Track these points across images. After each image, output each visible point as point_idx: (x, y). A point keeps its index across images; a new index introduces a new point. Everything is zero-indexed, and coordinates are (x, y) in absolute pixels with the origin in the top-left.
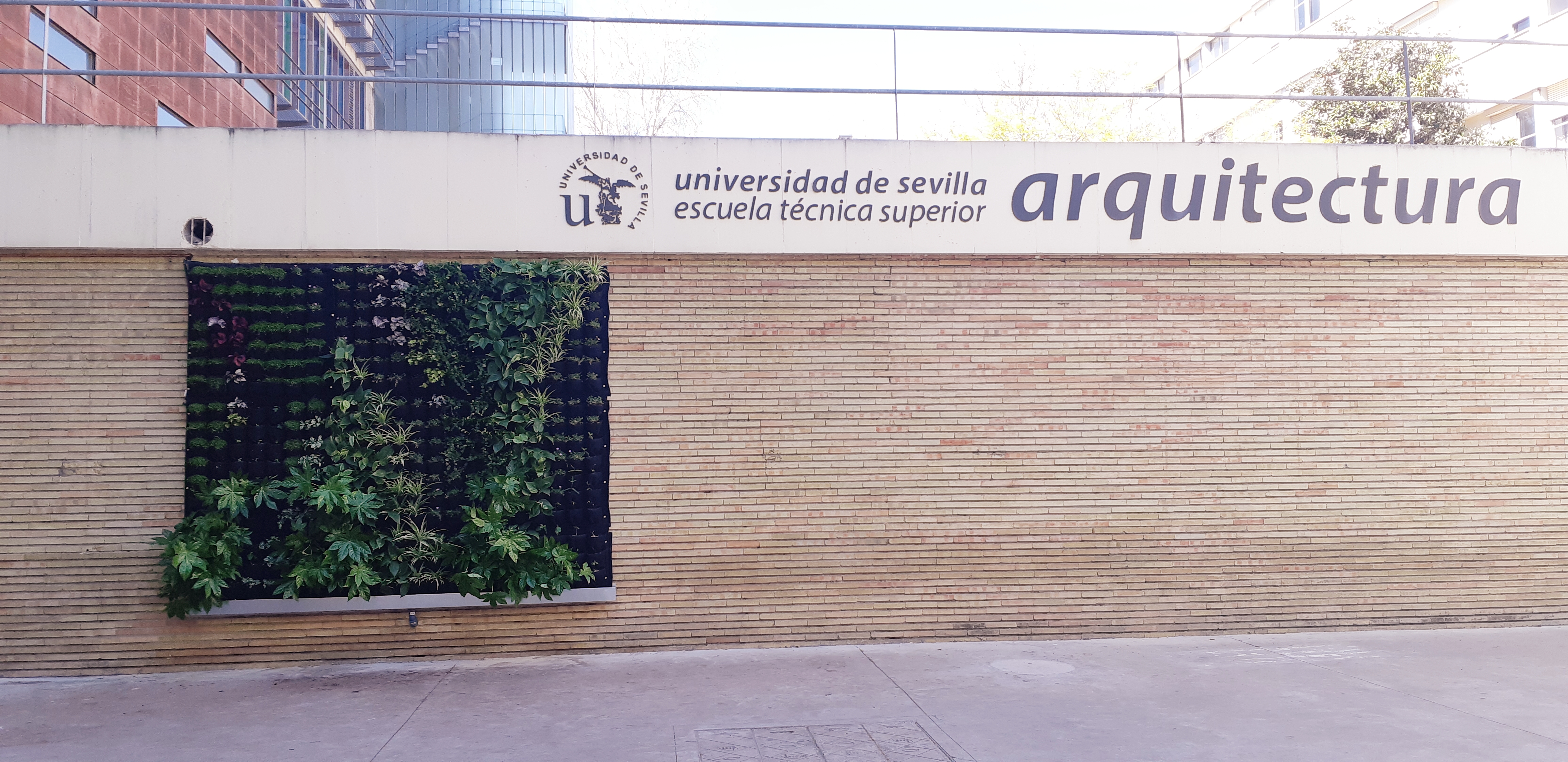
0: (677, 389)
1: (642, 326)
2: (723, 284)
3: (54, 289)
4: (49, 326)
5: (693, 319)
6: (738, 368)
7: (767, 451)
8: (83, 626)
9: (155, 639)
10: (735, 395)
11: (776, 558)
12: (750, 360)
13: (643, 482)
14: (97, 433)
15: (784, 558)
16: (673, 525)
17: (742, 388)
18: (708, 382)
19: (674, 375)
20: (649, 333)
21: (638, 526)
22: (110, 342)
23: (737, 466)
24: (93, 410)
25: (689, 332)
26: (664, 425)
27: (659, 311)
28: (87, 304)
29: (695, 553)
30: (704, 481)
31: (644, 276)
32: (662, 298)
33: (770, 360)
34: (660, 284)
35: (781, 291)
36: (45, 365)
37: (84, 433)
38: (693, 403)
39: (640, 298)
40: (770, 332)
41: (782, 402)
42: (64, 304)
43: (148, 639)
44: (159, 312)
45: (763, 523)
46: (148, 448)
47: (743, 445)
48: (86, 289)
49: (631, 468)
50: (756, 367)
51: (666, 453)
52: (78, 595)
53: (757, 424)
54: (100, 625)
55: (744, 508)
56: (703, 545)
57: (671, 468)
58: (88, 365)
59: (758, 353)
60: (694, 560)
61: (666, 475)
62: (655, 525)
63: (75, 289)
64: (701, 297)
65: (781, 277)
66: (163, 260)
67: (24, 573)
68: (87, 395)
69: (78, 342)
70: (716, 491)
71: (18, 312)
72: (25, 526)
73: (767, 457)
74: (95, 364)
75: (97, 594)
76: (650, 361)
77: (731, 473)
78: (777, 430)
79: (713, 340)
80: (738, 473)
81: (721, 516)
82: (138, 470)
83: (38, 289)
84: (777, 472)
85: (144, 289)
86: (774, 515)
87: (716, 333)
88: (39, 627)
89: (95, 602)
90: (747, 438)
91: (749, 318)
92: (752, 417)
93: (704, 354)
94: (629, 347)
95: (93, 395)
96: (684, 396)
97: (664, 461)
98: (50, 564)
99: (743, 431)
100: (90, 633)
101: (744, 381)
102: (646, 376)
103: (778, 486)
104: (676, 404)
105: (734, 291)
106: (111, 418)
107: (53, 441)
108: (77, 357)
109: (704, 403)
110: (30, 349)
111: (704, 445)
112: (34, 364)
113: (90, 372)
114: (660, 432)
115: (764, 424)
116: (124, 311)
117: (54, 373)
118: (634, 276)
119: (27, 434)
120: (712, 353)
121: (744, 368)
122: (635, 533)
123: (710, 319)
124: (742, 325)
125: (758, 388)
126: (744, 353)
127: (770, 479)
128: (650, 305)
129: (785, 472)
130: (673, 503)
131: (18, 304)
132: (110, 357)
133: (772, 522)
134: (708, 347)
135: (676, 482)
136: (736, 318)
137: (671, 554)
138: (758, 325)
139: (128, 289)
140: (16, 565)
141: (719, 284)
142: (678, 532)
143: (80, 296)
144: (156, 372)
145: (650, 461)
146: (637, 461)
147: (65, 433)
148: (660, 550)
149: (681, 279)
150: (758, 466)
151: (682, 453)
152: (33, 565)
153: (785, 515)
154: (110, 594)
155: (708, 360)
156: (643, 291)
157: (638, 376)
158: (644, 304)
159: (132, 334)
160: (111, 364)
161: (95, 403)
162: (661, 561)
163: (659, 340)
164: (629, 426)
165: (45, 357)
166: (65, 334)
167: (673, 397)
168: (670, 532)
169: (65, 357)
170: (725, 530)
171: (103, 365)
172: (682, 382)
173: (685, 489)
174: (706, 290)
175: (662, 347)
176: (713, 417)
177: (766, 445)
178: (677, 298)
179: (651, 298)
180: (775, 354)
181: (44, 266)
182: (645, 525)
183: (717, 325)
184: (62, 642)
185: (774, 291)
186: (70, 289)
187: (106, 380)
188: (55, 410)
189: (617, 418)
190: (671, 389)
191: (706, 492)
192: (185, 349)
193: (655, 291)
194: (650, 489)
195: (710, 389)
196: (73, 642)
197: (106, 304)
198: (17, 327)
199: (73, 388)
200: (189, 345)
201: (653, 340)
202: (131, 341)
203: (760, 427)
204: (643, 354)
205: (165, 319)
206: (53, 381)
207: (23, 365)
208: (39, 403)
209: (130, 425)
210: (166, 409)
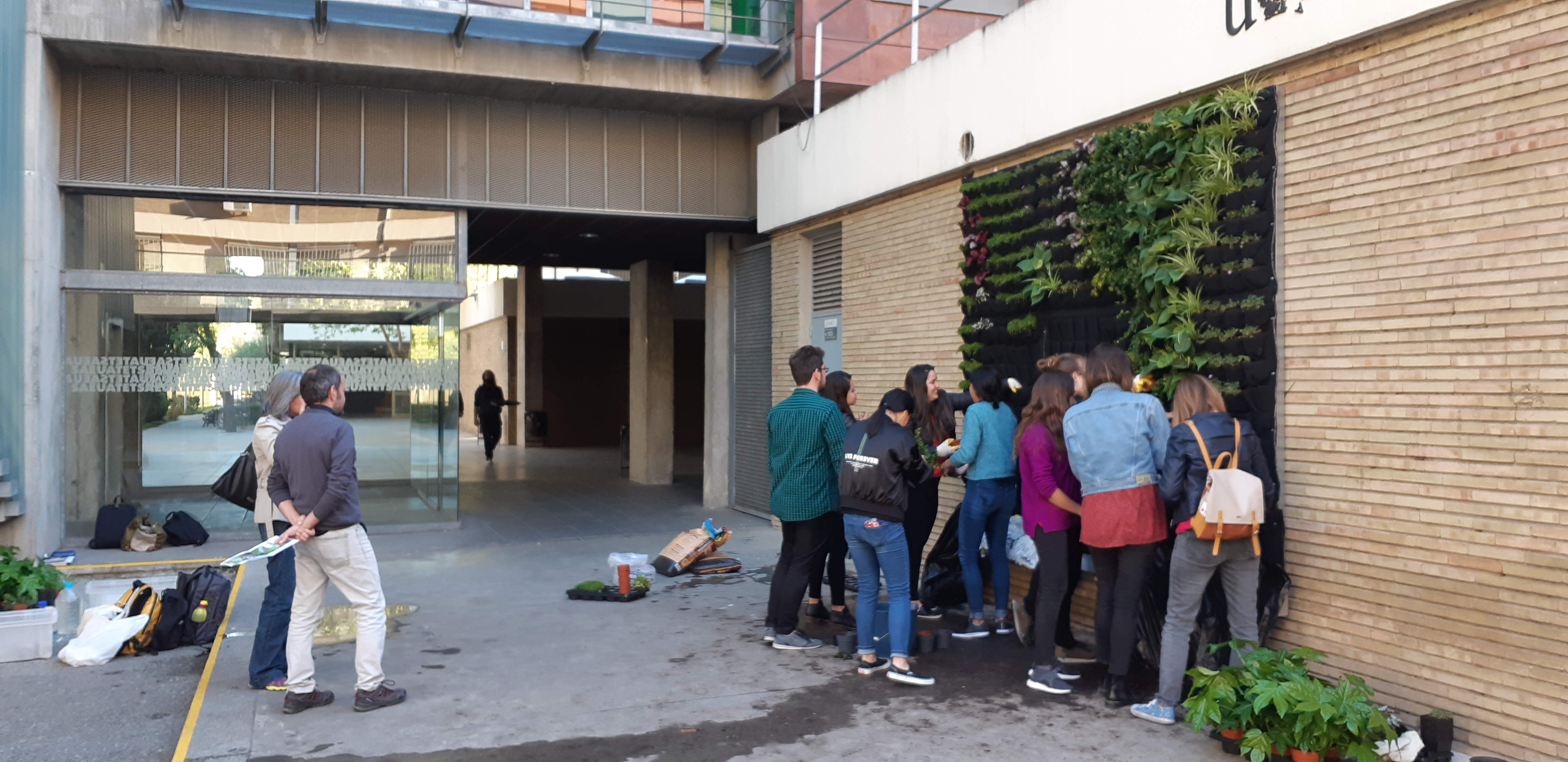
0: (1373, 276)
2: (1445, 68)
5: (1398, 145)
6: (1468, 225)
7: (1517, 386)
10: (1463, 279)
11: (1532, 600)
12: (1489, 208)
13: (1329, 434)
15: (1546, 603)
16: (1368, 510)
17: (1473, 265)
18: (1419, 257)
19: (1367, 251)
23: (1467, 414)
25: (1392, 171)
29: (1399, 564)
30: (1413, 438)
31: (1332, 87)
33: (1523, 203)
35: (1545, 55)
38: (1396, 298)
40: (1524, 146)
41: (1546, 287)
45: (1508, 527)
47: (1475, 374)
49: (1313, 410)
50: (1498, 220)
51: (1358, 387)
53: (1500, 333)
55: (1477, 496)
56: (1410, 553)
59: (1500, 192)
60: (1398, 577)
61: (1358, 423)
64: (1410, 103)
65: (1546, 26)
70: (1432, 459)
73: (1518, 398)
76: (1339, 230)
77: (1453, 427)
78: (1535, 345)
79: (1427, 178)
80: (1467, 428)
81: (1439, 505)
84: (1534, 430)
86: (1529, 515)
87: (1433, 164)
90: (1481, 360)
91: (1489, 125)
92: (1492, 318)
93: (1411, 207)
94: (1312, 210)
96: (1383, 287)
99: (1475, 347)
101: (1475, 251)
102: (1334, 255)
103: (1537, 458)
104: (1371, 301)
105: (1463, 77)
109: (1411, 297)
111: (1412, 374)
115: (1514, 331)
118: (1319, 91)
120: (1426, 204)
121: (1478, 224)
123: (1425, 139)
124: (1475, 141)
125: (1503, 262)
126: (1478, 196)
127: (1522, 444)
129: (1550, 431)
130: (1368, 474)
133: (1525, 529)
134: (1419, 193)
135: (1371, 437)
136: (1465, 129)
138: (1504, 135)
141: (1438, 70)
142: (1376, 524)
145: (1337, 399)
146: (1322, 399)
149: (1382, 78)
150: (1502, 415)
151: (1382, 387)
153: (1548, 517)
155: (1420, 217)
157: (1323, 257)
164: (1310, 341)
167: (1368, 289)
170: (1445, 532)
172: (1381, 262)
173: (1385, 449)
174: (1418, 88)
176: (1424, 322)
177: (1514, 374)
178: (1375, 113)
180: (1533, 188)
183: (1434, 150)
185: (1532, 58)
189: (1296, 329)
190: (1365, 276)
191: (1418, 458)
193: (1345, 108)
195: (1421, 270)
201: (1343, 193)
203: (1506, 339)
204: (1327, 220)
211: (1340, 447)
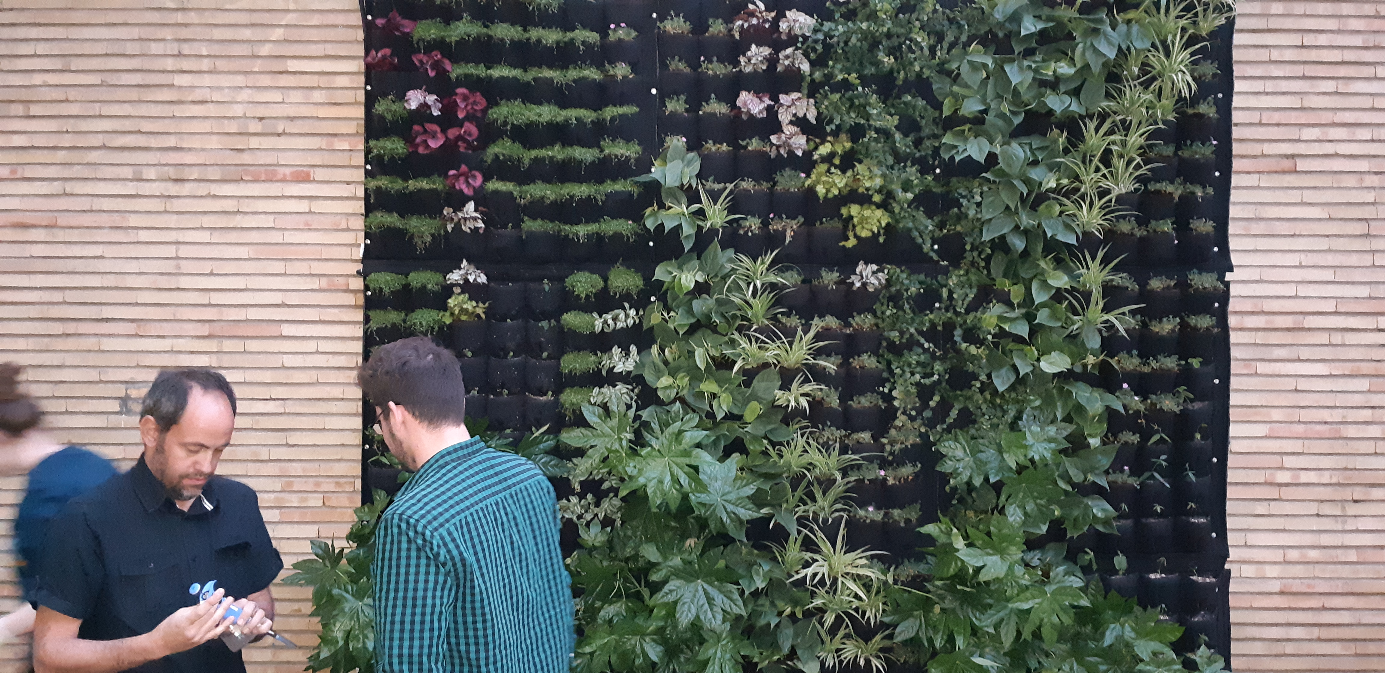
0: (1368, 260)
1: (1293, 117)
4: (96, 109)
14: (191, 329)
19: (1361, 228)
20: (1308, 134)
21: (1278, 555)
22: (214, 142)
24: (184, 282)
26: (1337, 338)
27: (1330, 86)
28: (170, 64)
32: (1335, 56)
34: (1331, 24)
36: (89, 188)
37: (167, 329)
39: (1289, 55)
46: (289, 361)
48: (168, 34)
57: (1351, 431)
58: (173, 189)
62: (1313, 554)
68: (170, 251)
69: (153, 142)
71: (37, 79)
74: (187, 189)
82: (271, 407)
83: (75, 33)
85: (278, 34)
95: (184, 251)
97: (1336, 416)
104: (1365, 290)
106: (217, 298)
107: (108, 344)
108: (151, 173)
110: (61, 156)
113: (177, 205)
114: (1327, 353)
116: (239, 80)
117: (106, 204)
122: (1272, 571)
128: (1311, 71)
132: (214, 173)
137: (1345, 618)
139: (247, 34)
143: (155, 48)
144: (303, 206)
145: (1304, 415)
147: (131, 328)
148: (1324, 608)
156: (1295, 39)
158: (1298, 70)
159: (255, 127)
160: (216, 188)
161: (187, 267)
162: (1325, 633)
163: (1329, 149)
165: (86, 173)
166: (127, 125)
167: (1356, 276)
168: (1345, 571)
169: (128, 172)
171: (202, 189)
175: (1337, 165)
179: (1313, 55)
182: (1293, 555)
186: (135, 33)
187: (208, 221)
188: (109, 281)
190: (1354, 260)
192: (360, 159)
194: (1305, 477)
197: (205, 64)
199: (144, 236)
202: (254, 142)
205: (318, 96)
206: (104, 220)
207: (44, 188)
208: (80, 265)
209: (254, 314)
210: (324, 283)
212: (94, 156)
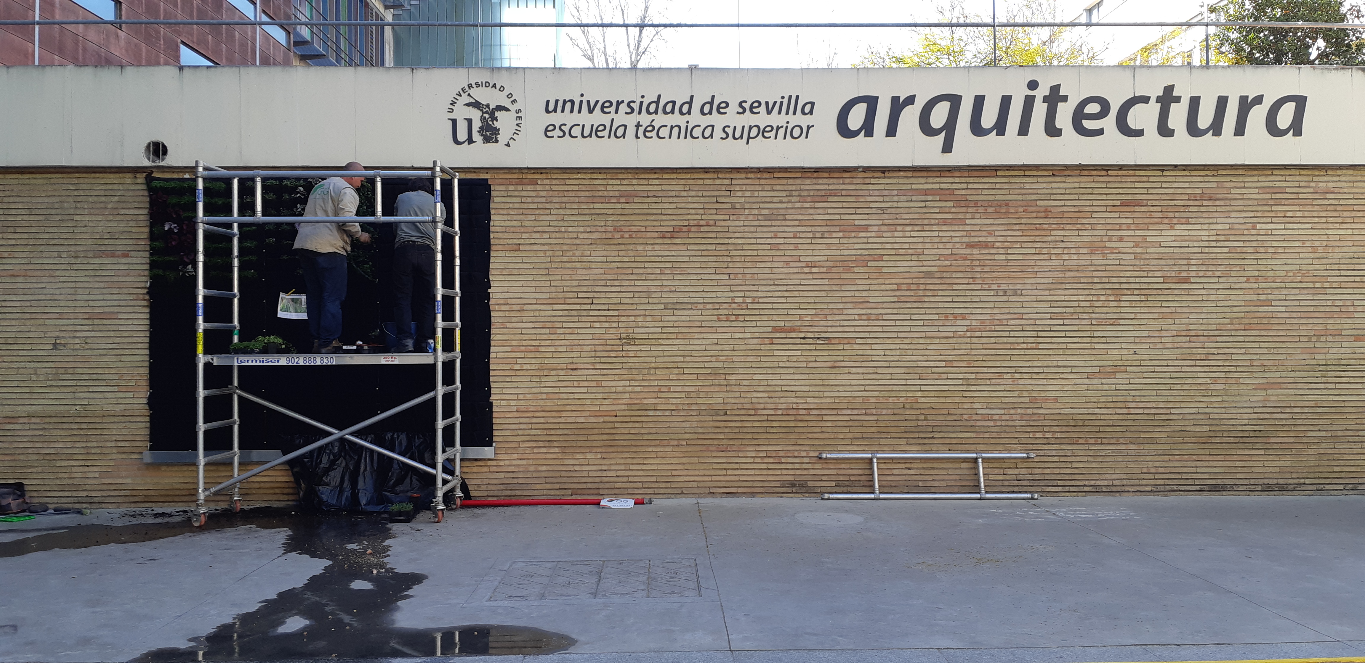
0: (548, 284)
1: (519, 229)
2: (587, 194)
3: (46, 200)
4: (43, 230)
5: (561, 223)
6: (599, 265)
7: (624, 336)
8: (74, 469)
9: (129, 481)
10: (597, 289)
11: (630, 425)
12: (609, 259)
13: (519, 361)
14: (81, 316)
15: (637, 425)
16: (544, 397)
17: (602, 283)
18: (574, 277)
19: (545, 272)
20: (524, 236)
21: (515, 397)
22: (90, 242)
23: (599, 348)
24: (79, 297)
25: (558, 235)
26: (536, 313)
27: (532, 217)
28: (72, 211)
29: (563, 420)
30: (570, 360)
31: (520, 188)
32: (535, 206)
33: (626, 259)
34: (533, 194)
35: (636, 200)
36: (40, 261)
37: (71, 316)
38: (561, 295)
39: (517, 206)
40: (626, 235)
41: (637, 295)
42: (54, 212)
43: (124, 481)
44: (127, 218)
45: (619, 396)
46: (121, 328)
47: (603, 331)
48: (71, 200)
49: (508, 349)
50: (614, 265)
51: (538, 337)
52: (69, 445)
53: (616, 313)
54: (86, 469)
55: (604, 384)
56: (569, 414)
57: (543, 349)
58: (73, 261)
59: (616, 253)
60: (561, 426)
61: (538, 355)
62: (529, 396)
63: (63, 199)
64: (568, 205)
65: (636, 188)
66: (130, 175)
67: (27, 427)
68: (73, 285)
69: (66, 242)
70: (580, 369)
71: (19, 218)
72: (27, 390)
73: (624, 341)
74: (79, 260)
75: (84, 445)
76: (525, 259)
77: (593, 354)
78: (632, 318)
79: (578, 241)
80: (599, 354)
81: (585, 390)
82: (114, 346)
83: (34, 200)
84: (632, 354)
85: (115, 199)
86: (629, 389)
87: (581, 236)
88: (40, 469)
89: (82, 451)
90: (607, 325)
91: (609, 223)
92: (611, 307)
93: (570, 254)
94: (507, 247)
95: (78, 285)
96: (553, 289)
97: (537, 343)
98: (48, 420)
99: (603, 319)
100: (79, 475)
101: (604, 277)
102: (522, 272)
103: (633, 365)
104: (547, 295)
105: (596, 200)
106: (91, 304)
107: (47, 322)
108: (64, 255)
109: (571, 295)
110: (29, 248)
111: (570, 331)
112: (33, 261)
113: (75, 267)
114: (533, 319)
115: (621, 313)
116: (100, 217)
117: (47, 267)
118: (511, 188)
119: (28, 316)
120: (577, 253)
121: (604, 266)
122: (513, 403)
123: (576, 223)
124: (603, 229)
125: (616, 283)
126: (605, 253)
127: (626, 360)
128: (525, 212)
129: (639, 354)
130: (545, 379)
131: (19, 212)
132: (90, 254)
133: (627, 395)
134: (574, 248)
135: (546, 361)
136: (597, 223)
137: (542, 420)
138: (617, 229)
139: (103, 199)
140: (22, 420)
141: (583, 194)
142: (548, 403)
144: (126, 267)
145: (525, 343)
146: (515, 343)
147: (57, 316)
148: (533, 417)
149: (551, 190)
150: (616, 348)
151: (552, 337)
152: (34, 420)
153: (638, 389)
154: (94, 444)
155: (574, 259)
156: (519, 200)
157: (515, 272)
158: (520, 212)
159: (107, 236)
160: (91, 261)
161: (80, 291)
162: (534, 426)
163: (533, 241)
164: (507, 314)
165: (39, 255)
166: (56, 236)
167: (544, 290)
168: (541, 402)
169: (55, 254)
170: (588, 402)
171: (85, 261)
172: (552, 278)
173: (554, 366)
174: (572, 199)
175: (535, 247)
176: (578, 307)
177: (622, 331)
178: (548, 206)
179: (526, 206)
180: (631, 254)
181: (39, 180)
182: (522, 397)
183: (581, 229)
184: (58, 482)
185: (631, 200)
186: (58, 199)
187: (87, 273)
188: (49, 297)
189: (497, 307)
190: (543, 283)
191: (572, 369)
192: (148, 248)
193: (529, 200)
195: (575, 283)
196: (66, 482)
197: (86, 212)
198: (18, 230)
199: (62, 279)
200: (150, 245)
201: (527, 241)
202: (106, 242)
203: (618, 316)
204: (516, 253)
205: (132, 223)
206: (47, 273)
207: (23, 261)
208: (36, 291)
209: (107, 310)
210: (135, 297)
211: (525, 367)
212: (42, 248)
